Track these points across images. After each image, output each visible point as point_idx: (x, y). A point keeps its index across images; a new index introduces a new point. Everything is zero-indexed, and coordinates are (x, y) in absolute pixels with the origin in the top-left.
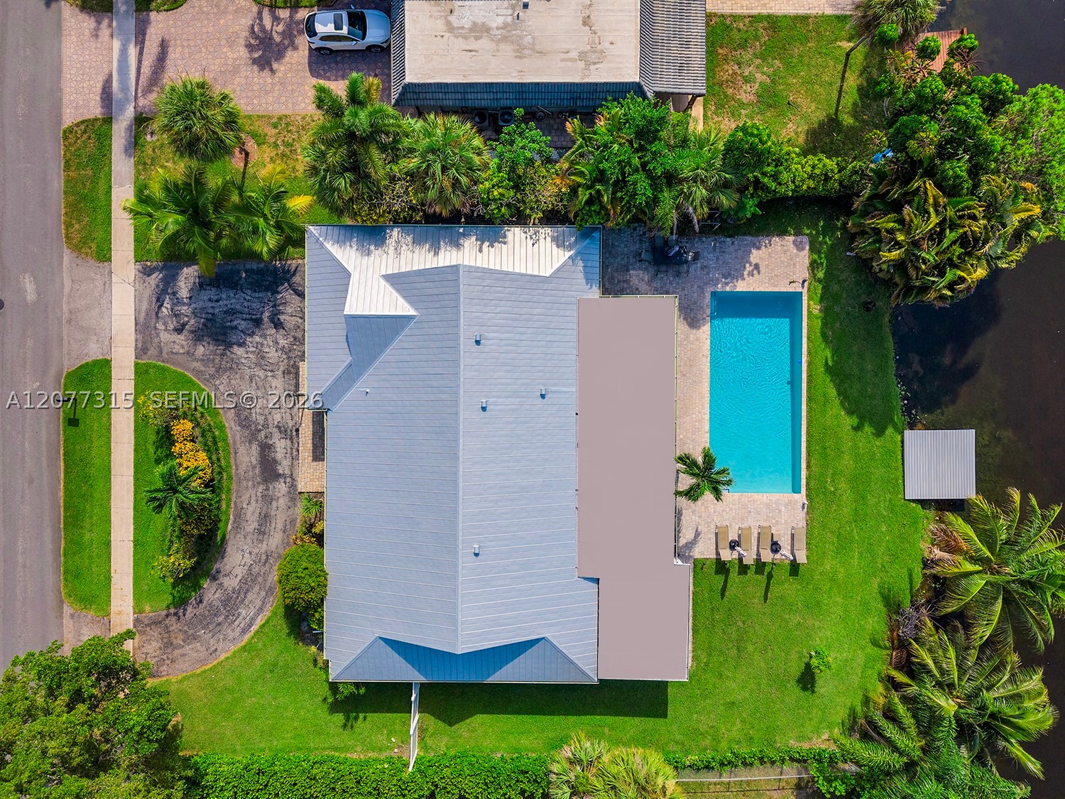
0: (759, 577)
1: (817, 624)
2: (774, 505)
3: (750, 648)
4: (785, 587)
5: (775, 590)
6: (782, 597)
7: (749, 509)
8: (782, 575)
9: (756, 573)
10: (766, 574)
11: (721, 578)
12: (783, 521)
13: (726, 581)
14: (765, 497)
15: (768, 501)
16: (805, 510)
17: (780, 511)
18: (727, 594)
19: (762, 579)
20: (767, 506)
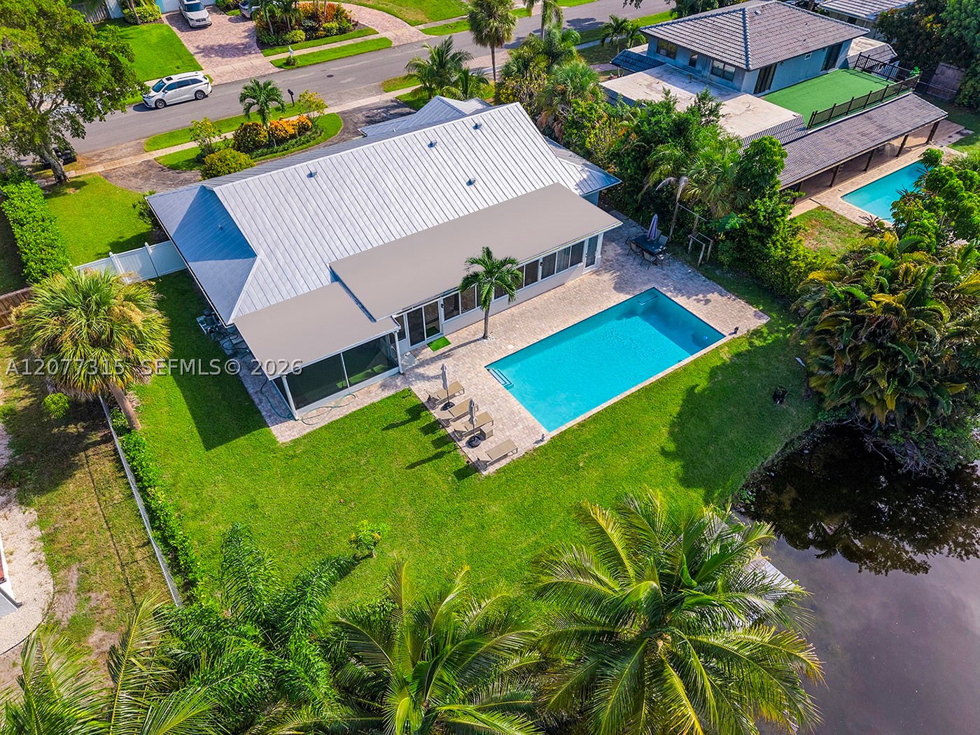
0: (432, 447)
1: (415, 540)
2: (517, 418)
3: (340, 486)
4: (437, 478)
5: (428, 470)
6: (423, 483)
7: (495, 402)
8: (448, 465)
9: (433, 442)
10: (439, 450)
11: (405, 417)
12: (508, 434)
13: (403, 423)
14: (518, 407)
15: (516, 411)
16: (537, 446)
17: (516, 425)
18: (390, 432)
19: (433, 451)
20: (513, 413)
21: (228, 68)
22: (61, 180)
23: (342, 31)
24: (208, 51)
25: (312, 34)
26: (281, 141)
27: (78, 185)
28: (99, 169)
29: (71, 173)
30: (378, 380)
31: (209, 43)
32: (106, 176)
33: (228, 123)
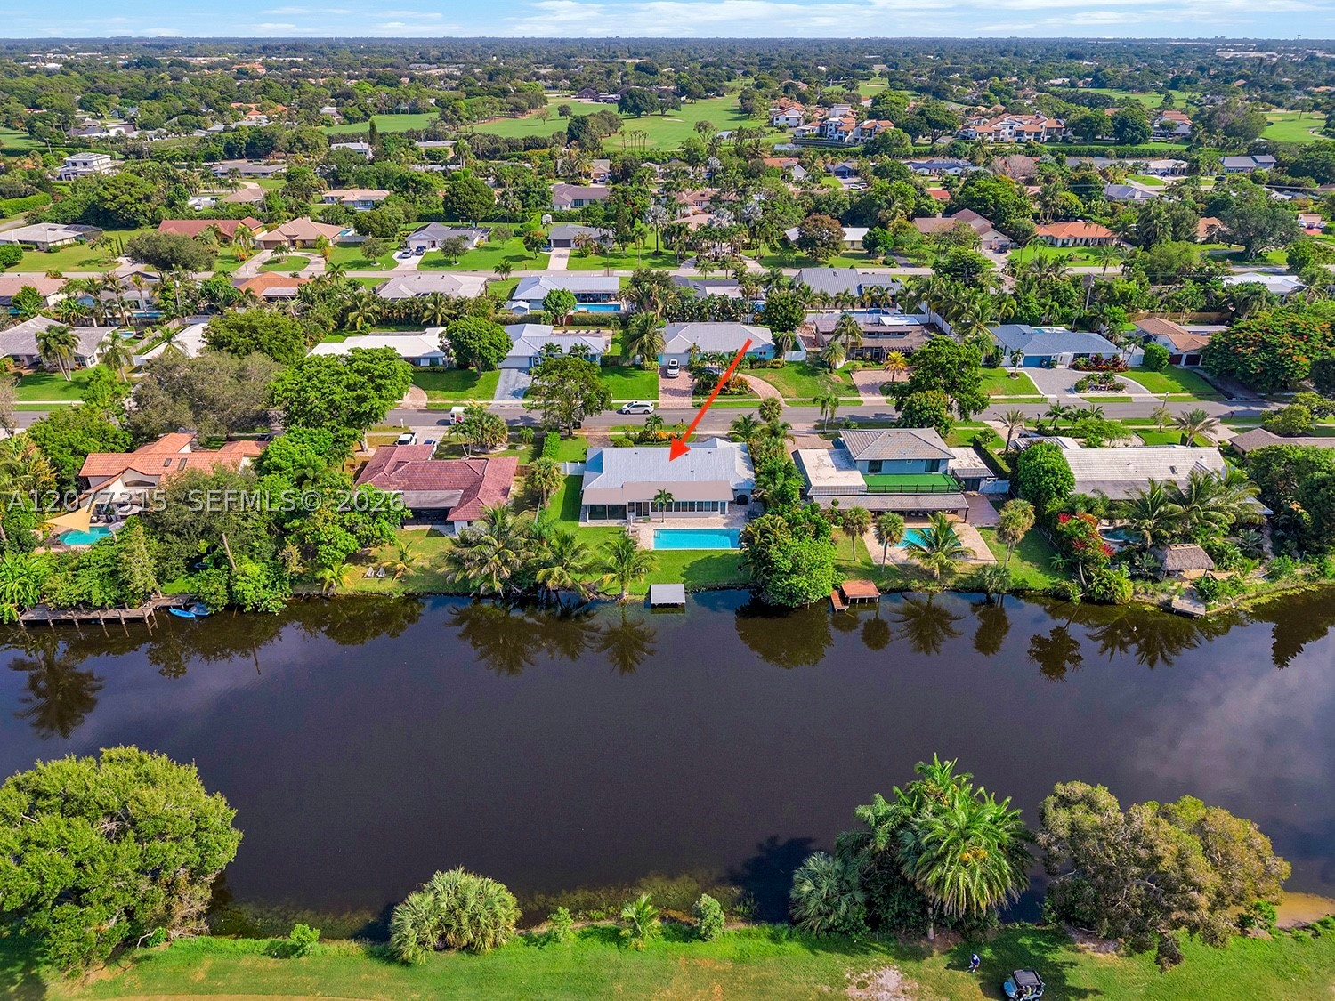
21: (671, 401)
22: (570, 434)
23: (740, 393)
24: (666, 391)
25: (723, 392)
26: (658, 441)
27: (574, 438)
28: (587, 434)
29: (575, 433)
30: (618, 521)
31: (670, 387)
32: (587, 437)
33: (639, 427)
